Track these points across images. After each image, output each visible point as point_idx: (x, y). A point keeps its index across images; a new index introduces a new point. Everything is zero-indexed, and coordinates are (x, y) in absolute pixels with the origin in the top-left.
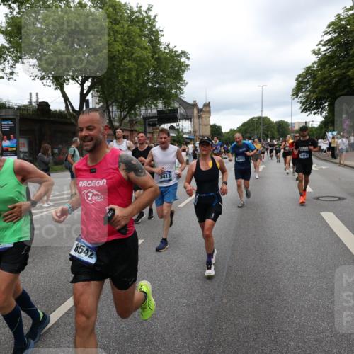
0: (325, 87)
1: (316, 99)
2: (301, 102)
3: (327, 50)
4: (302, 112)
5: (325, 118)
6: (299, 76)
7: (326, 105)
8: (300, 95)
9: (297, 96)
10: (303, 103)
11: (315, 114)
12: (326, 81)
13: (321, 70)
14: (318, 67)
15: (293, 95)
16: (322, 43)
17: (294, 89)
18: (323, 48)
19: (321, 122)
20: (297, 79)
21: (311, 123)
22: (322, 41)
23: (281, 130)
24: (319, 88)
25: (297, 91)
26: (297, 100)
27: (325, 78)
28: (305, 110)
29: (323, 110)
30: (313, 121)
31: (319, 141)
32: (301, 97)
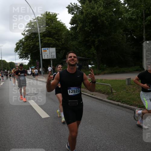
0: (28, 48)
1: (25, 53)
2: (19, 54)
3: (27, 34)
4: (20, 58)
5: (30, 61)
6: (17, 43)
7: (29, 56)
8: (18, 51)
9: (17, 52)
10: (20, 55)
11: (25, 59)
12: (28, 46)
13: (26, 42)
14: (25, 40)
15: (15, 51)
16: (25, 31)
17: (15, 49)
18: (26, 33)
19: (28, 63)
20: (16, 45)
21: (24, 63)
22: (25, 30)
23: (11, 66)
24: (26, 49)
25: (17, 49)
26: (17, 53)
27: (28, 45)
28: (21, 58)
29: (28, 58)
30: (25, 63)
31: (28, 71)
32: (18, 52)
